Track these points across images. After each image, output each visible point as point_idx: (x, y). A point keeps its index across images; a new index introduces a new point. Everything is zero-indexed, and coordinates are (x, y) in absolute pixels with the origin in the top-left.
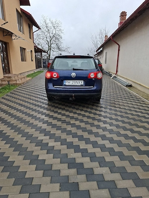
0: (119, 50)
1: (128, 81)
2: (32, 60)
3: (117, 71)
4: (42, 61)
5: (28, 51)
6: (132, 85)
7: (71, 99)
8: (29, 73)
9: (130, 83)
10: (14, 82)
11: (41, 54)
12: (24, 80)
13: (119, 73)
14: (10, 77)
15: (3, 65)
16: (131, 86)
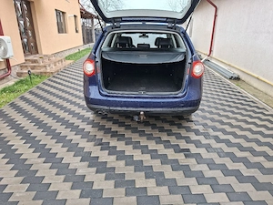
0: (216, 16)
1: (233, 69)
2: (77, 31)
3: (211, 51)
4: (94, 32)
5: (69, 16)
6: (240, 77)
7: (136, 118)
8: (72, 52)
9: (237, 73)
10: (42, 70)
11: (92, 21)
12: (60, 66)
13: (214, 55)
14: (35, 61)
15: (25, 40)
16: (238, 79)
